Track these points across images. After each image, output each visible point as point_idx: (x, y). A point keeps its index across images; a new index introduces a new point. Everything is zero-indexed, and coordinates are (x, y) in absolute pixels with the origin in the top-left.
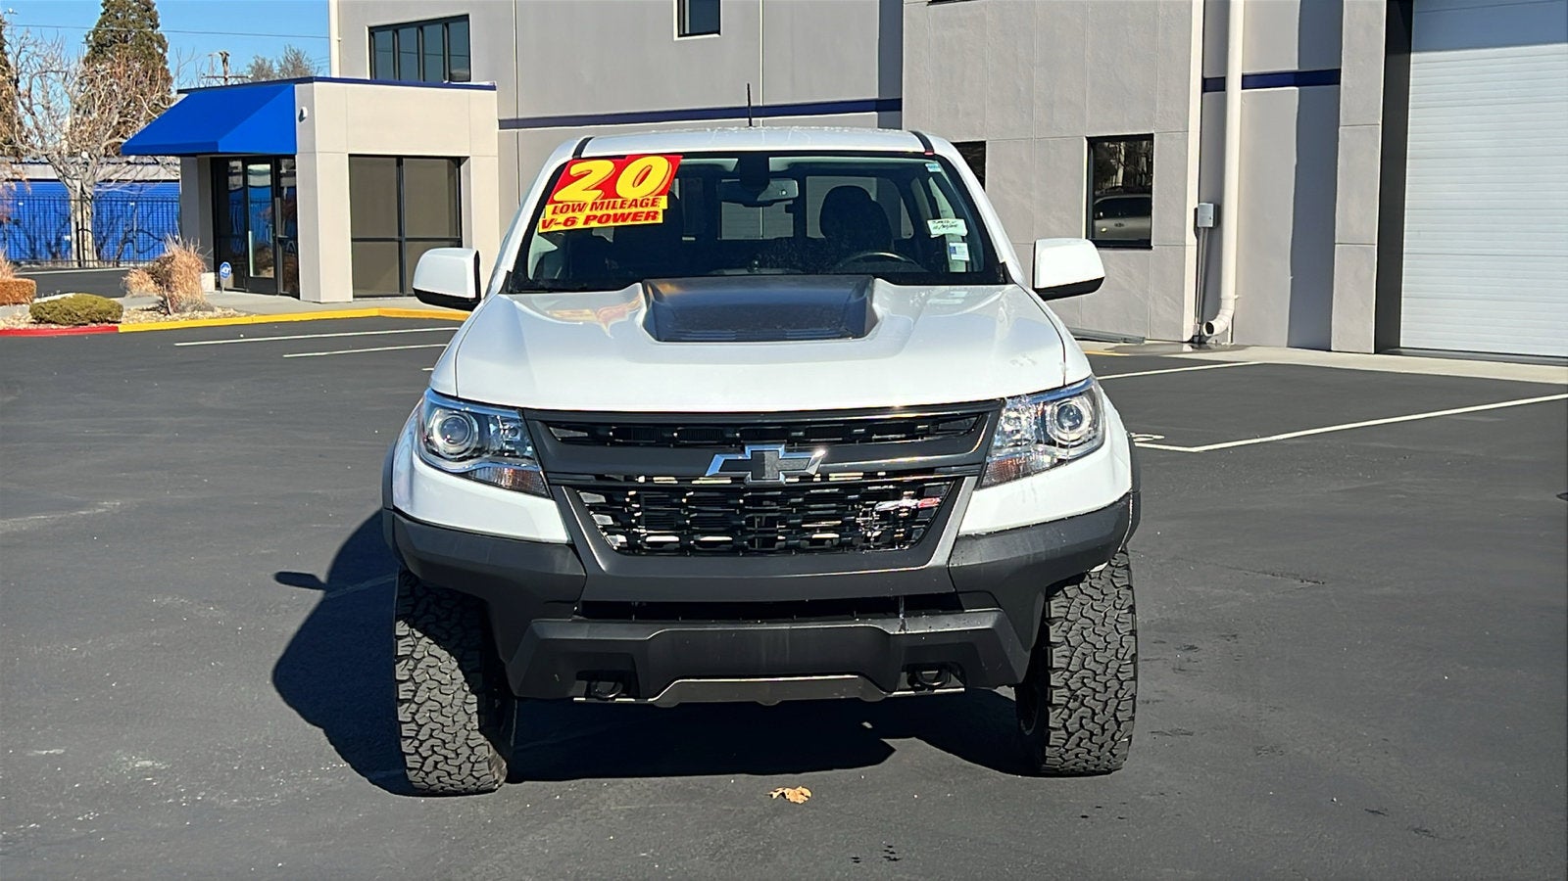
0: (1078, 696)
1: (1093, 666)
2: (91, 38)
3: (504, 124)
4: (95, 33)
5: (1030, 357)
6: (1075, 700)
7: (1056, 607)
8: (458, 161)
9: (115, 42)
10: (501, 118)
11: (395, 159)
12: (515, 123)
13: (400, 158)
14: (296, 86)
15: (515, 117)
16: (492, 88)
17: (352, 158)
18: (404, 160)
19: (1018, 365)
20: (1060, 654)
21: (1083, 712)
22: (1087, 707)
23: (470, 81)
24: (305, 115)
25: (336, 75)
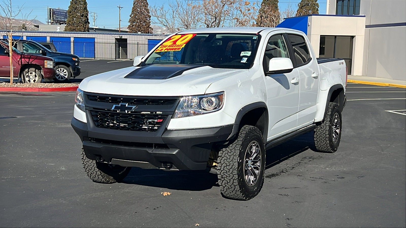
0: (223, 177)
1: (226, 169)
2: (299, 5)
3: (367, 27)
4: (301, 3)
5: (196, 86)
6: (223, 178)
7: (220, 153)
8: (353, 37)
9: (305, 6)
10: (366, 25)
11: (334, 37)
12: (369, 26)
13: (336, 36)
14: (308, 17)
15: (369, 24)
16: (364, 16)
17: (321, 36)
18: (337, 37)
19: (191, 88)
20: (219, 166)
21: (225, 182)
22: (225, 180)
23: (359, 14)
24: (309, 25)
25: (327, 14)
